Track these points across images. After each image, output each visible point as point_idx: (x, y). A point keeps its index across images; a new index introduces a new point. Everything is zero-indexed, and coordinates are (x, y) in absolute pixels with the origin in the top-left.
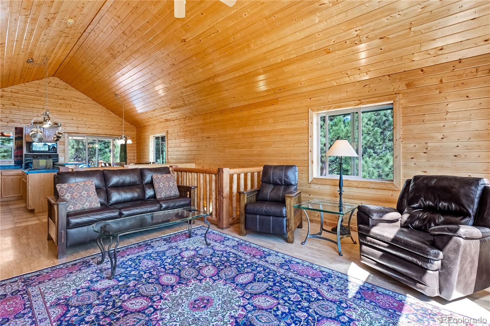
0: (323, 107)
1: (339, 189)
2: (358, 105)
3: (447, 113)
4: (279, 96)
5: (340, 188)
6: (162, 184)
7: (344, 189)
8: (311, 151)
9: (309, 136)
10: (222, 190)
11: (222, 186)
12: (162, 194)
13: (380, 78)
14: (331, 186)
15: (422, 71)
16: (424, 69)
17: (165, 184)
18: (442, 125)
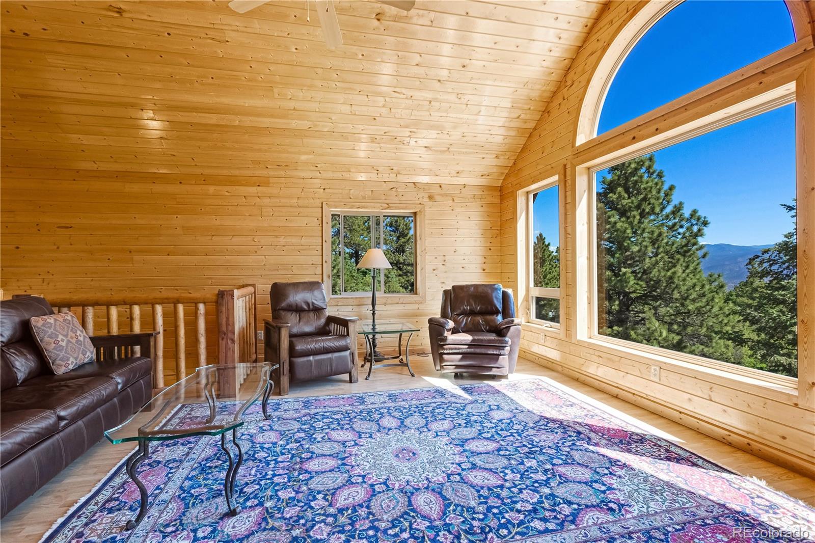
0: (343, 203)
1: (372, 309)
2: (385, 209)
3: (458, 229)
4: (272, 173)
5: (373, 307)
6: (64, 338)
7: (377, 307)
8: (326, 262)
9: (324, 241)
10: (230, 328)
11: (230, 323)
12: (69, 362)
13: (407, 184)
14: (353, 307)
15: (440, 186)
16: (442, 186)
17: (69, 338)
18: (454, 239)
